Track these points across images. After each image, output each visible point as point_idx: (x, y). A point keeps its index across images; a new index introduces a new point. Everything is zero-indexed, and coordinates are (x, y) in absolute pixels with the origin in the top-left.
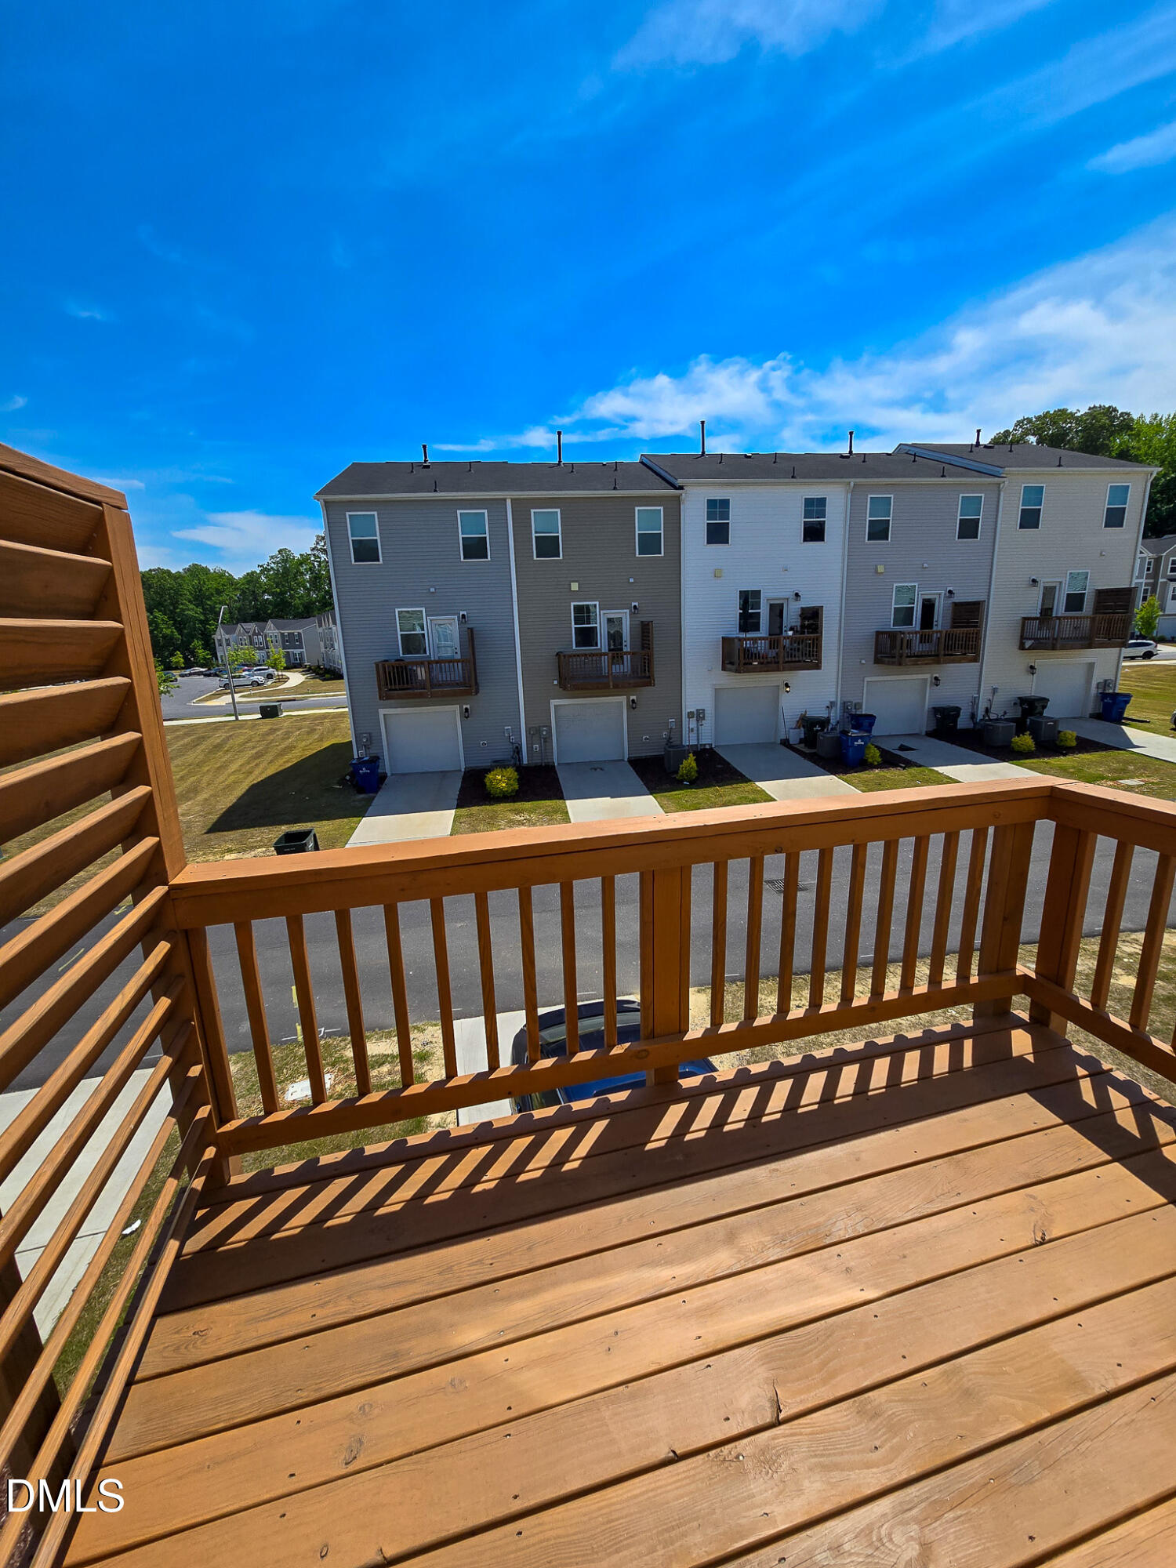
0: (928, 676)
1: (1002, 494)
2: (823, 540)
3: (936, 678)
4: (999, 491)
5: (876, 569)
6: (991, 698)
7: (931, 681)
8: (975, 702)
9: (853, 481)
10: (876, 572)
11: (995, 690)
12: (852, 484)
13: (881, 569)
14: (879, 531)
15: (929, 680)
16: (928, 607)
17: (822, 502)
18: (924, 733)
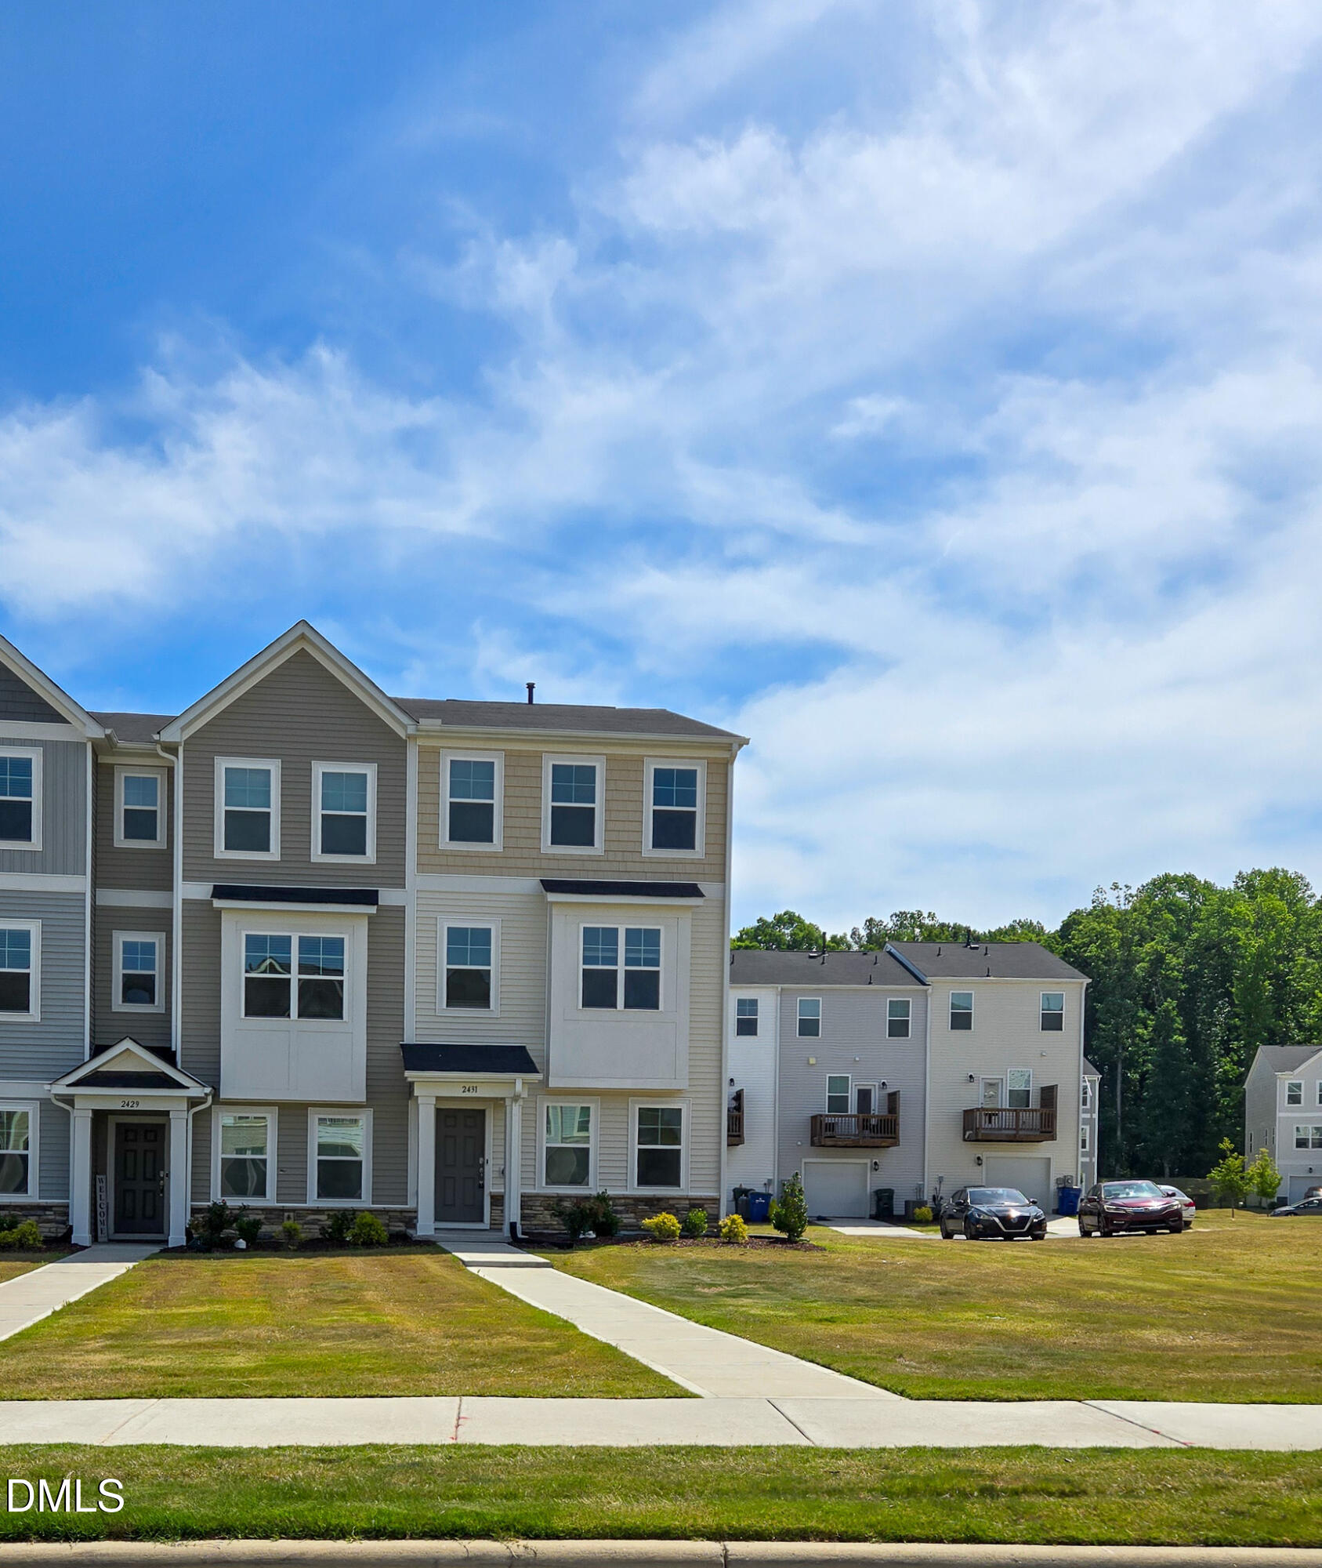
0: (868, 1161)
1: (929, 999)
2: (756, 1034)
3: (876, 1163)
4: (927, 996)
5: (808, 1060)
6: (938, 1186)
7: (871, 1166)
8: (920, 1189)
9: (780, 986)
10: (808, 1063)
11: (941, 1180)
12: (779, 989)
13: (812, 1061)
14: (809, 1028)
15: (869, 1165)
16: (864, 1096)
17: (754, 1003)
18: (868, 1216)
